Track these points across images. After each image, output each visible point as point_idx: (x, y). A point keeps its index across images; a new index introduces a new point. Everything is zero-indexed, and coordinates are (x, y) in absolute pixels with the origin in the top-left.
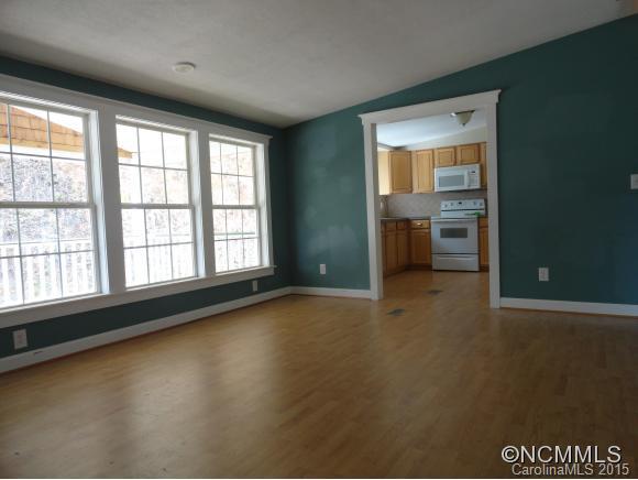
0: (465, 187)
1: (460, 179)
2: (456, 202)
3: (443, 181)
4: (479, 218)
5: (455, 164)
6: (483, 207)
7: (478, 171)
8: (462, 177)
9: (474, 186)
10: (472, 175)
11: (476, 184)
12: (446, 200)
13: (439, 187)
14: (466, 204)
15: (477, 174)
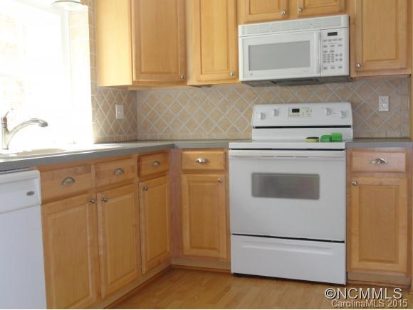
0: (312, 72)
1: (299, 51)
2: (286, 109)
3: (259, 55)
4: (347, 150)
6: (349, 121)
7: (343, 34)
8: (306, 44)
9: (333, 68)
10: (330, 40)
11: (337, 64)
12: (264, 103)
13: (250, 70)
14: (310, 112)
15: (340, 39)
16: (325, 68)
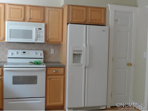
0: (33, 40)
1: (28, 33)
2: (21, 52)
3: (13, 33)
4: (47, 68)
5: (24, 20)
6: (42, 57)
8: (31, 32)
9: (40, 40)
10: (39, 31)
11: (41, 39)
12: (12, 49)
13: (10, 38)
14: (29, 53)
15: (42, 31)
16: (37, 40)
